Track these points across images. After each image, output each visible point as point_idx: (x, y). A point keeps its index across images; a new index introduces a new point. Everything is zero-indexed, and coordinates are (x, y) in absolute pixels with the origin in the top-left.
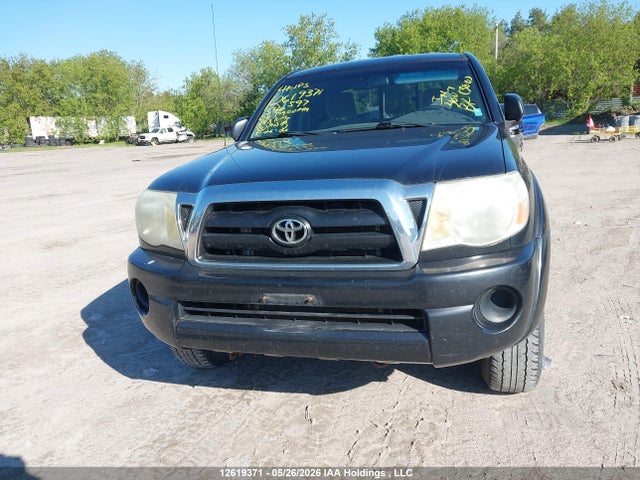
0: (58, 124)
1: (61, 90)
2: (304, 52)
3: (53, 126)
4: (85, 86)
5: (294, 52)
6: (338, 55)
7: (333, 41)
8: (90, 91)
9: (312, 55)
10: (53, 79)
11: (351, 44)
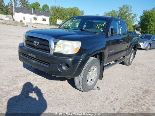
0: (62, 22)
1: (65, 15)
2: (122, 14)
3: (61, 22)
4: (70, 14)
5: (119, 14)
6: (130, 16)
7: (130, 12)
8: (71, 16)
9: (123, 15)
10: (64, 12)
11: (135, 14)
